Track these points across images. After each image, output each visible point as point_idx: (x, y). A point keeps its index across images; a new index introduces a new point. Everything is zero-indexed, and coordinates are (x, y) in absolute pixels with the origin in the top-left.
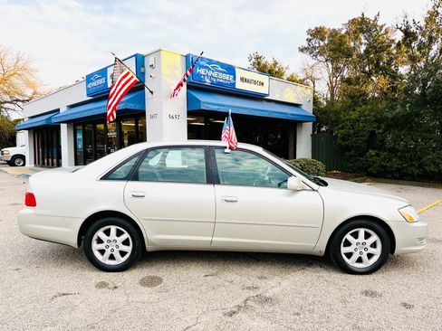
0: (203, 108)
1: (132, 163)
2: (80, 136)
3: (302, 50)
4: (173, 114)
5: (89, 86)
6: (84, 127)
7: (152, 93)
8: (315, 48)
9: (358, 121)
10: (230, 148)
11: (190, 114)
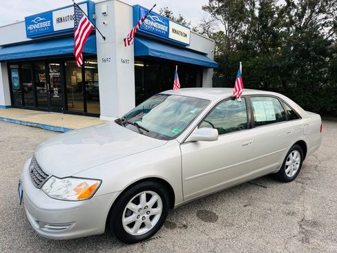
0: (150, 54)
2: (15, 75)
3: (204, 8)
4: (124, 59)
5: (30, 28)
6: (20, 67)
7: (104, 38)
8: (214, 8)
9: (252, 69)
11: (137, 59)
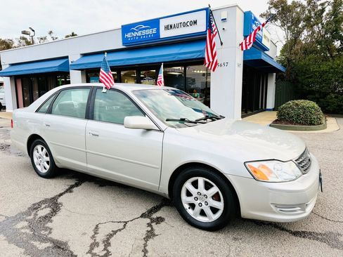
1: (49, 102)
10: (106, 88)
